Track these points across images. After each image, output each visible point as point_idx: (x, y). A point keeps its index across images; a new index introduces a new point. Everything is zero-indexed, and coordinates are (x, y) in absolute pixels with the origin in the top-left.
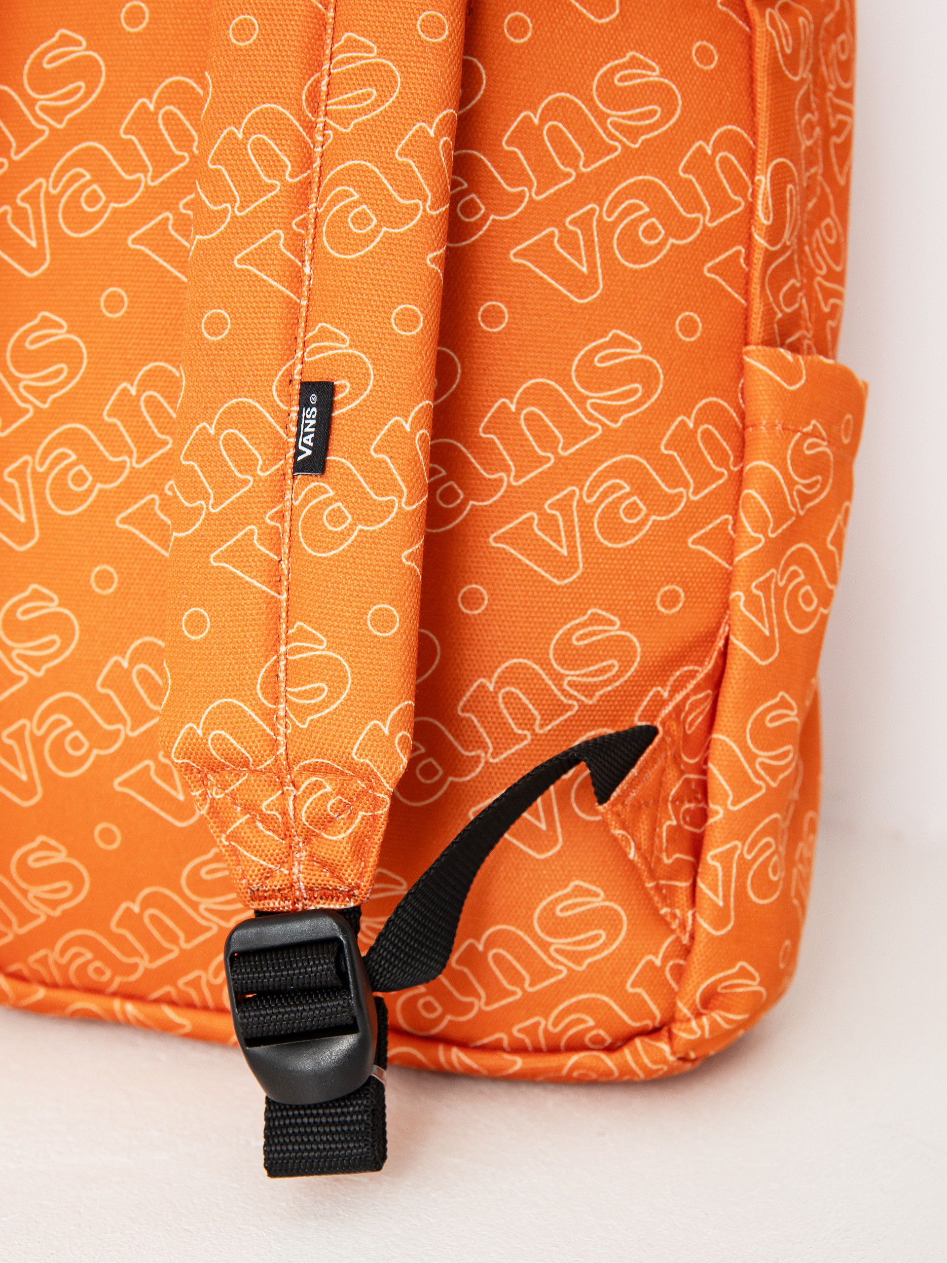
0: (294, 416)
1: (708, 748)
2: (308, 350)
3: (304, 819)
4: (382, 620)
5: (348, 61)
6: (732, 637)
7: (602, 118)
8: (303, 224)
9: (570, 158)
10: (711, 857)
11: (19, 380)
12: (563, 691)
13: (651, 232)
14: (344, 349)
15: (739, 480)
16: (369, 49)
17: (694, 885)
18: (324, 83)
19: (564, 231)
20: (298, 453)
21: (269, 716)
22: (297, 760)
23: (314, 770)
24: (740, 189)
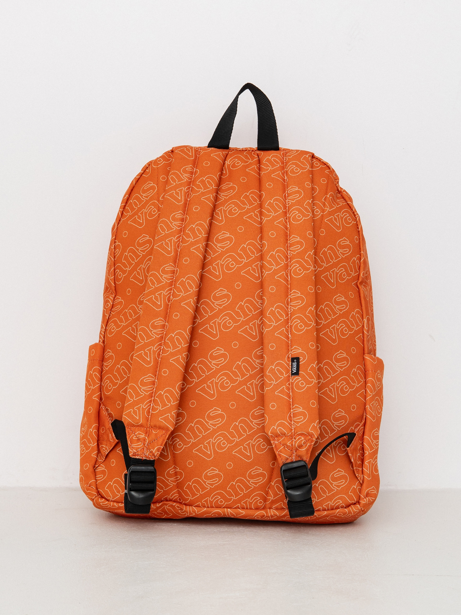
0: (290, 364)
1: (363, 440)
2: (292, 351)
3: (297, 446)
4: (313, 403)
5: (294, 295)
6: (367, 415)
7: (335, 307)
8: (288, 327)
9: (330, 315)
10: (366, 463)
11: (212, 362)
12: (334, 427)
13: (346, 330)
14: (300, 351)
15: (366, 383)
16: (299, 293)
17: (362, 469)
18: (289, 299)
19: (330, 330)
20: (292, 371)
21: (290, 424)
22: (296, 433)
23: (299, 435)
24: (361, 322)
